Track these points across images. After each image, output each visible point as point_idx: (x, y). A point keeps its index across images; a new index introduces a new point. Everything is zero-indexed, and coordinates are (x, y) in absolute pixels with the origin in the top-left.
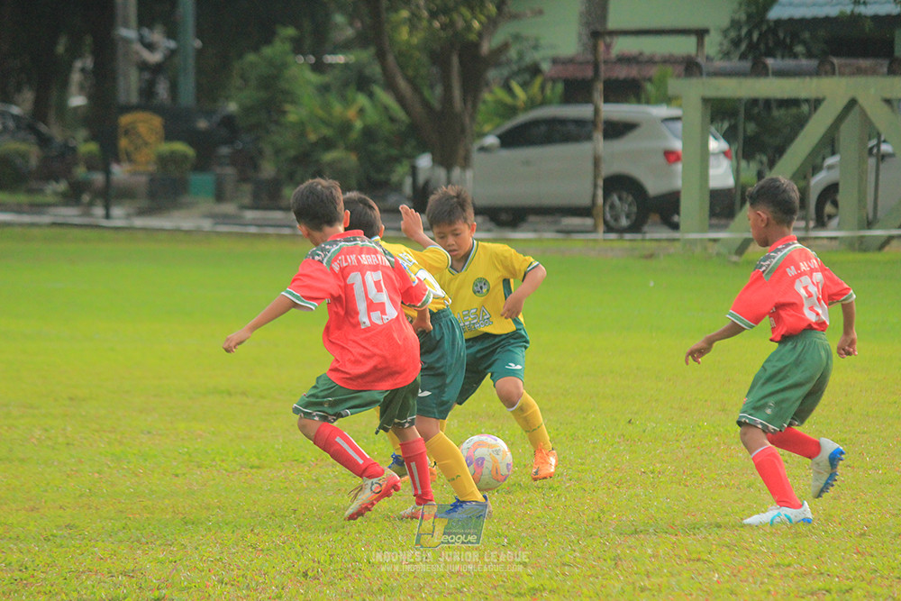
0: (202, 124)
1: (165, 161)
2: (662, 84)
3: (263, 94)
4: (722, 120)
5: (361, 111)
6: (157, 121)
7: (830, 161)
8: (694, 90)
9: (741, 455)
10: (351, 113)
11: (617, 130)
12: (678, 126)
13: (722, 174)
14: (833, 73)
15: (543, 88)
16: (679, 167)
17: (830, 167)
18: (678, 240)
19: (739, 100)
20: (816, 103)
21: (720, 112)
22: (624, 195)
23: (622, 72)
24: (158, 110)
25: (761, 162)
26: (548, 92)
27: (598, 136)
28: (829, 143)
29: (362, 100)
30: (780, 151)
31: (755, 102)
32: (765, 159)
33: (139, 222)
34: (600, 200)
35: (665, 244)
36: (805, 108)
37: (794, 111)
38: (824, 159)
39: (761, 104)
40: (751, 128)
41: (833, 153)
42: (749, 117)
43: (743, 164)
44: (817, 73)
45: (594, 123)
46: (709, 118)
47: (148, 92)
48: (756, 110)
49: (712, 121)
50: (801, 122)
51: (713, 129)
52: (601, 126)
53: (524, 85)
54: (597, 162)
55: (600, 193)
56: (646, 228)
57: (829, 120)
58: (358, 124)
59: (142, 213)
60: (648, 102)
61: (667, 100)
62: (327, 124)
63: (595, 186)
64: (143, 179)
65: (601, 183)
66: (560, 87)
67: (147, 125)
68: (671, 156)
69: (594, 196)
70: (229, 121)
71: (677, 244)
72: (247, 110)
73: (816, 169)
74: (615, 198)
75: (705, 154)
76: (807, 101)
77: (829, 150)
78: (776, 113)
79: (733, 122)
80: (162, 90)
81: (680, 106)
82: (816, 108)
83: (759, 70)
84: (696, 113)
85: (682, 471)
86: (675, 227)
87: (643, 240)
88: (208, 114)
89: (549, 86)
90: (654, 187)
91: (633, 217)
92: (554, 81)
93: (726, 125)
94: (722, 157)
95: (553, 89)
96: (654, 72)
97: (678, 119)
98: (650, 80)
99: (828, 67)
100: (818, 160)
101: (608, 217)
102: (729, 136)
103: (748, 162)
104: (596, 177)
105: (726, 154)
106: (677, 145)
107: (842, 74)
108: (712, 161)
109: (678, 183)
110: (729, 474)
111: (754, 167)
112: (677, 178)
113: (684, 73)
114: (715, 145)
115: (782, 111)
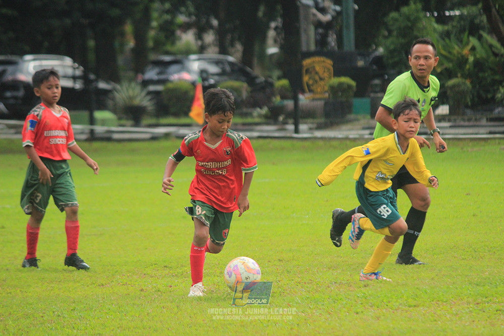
0: (361, 63)
1: (334, 90)
3: (402, 41)
5: (473, 49)
6: (329, 63)
10: (466, 51)
24: (329, 55)
29: (473, 41)
33: (319, 134)
47: (322, 42)
58: (471, 59)
59: (320, 127)
62: (449, 60)
64: (320, 103)
67: (321, 65)
70: (378, 60)
72: (391, 52)
80: (332, 40)
88: (364, 55)
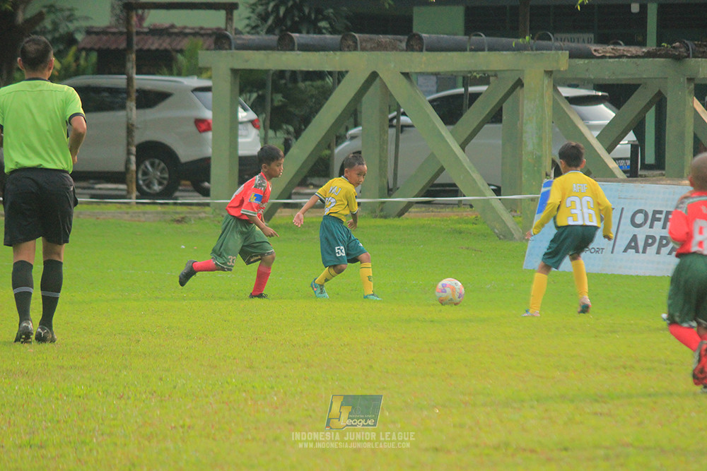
2: (193, 56)
4: (251, 92)
7: (352, 131)
8: (223, 62)
9: (267, 410)
11: (149, 99)
12: (209, 95)
13: (250, 142)
14: (355, 49)
15: (77, 59)
16: (209, 135)
17: (353, 137)
18: (208, 205)
19: (267, 71)
20: (340, 75)
21: (248, 82)
22: (157, 161)
23: (154, 44)
25: (288, 132)
26: (82, 62)
27: (132, 104)
28: (352, 115)
30: (306, 121)
31: (281, 74)
32: (291, 129)
34: (133, 167)
35: (195, 208)
36: (329, 80)
37: (319, 83)
38: (347, 129)
39: (288, 75)
40: (279, 99)
41: (356, 125)
42: (276, 89)
43: (271, 133)
44: (339, 48)
45: (127, 91)
46: (237, 90)
48: (283, 82)
49: (241, 92)
50: (326, 94)
51: (241, 100)
52: (134, 95)
53: (59, 55)
54: (130, 129)
55: (133, 158)
56: (177, 194)
57: (351, 94)
60: (179, 74)
61: (198, 71)
63: (129, 153)
65: (134, 149)
66: (94, 57)
68: (202, 125)
69: (128, 162)
71: (207, 209)
73: (340, 139)
74: (147, 164)
75: (234, 123)
76: (330, 73)
77: (352, 120)
78: (301, 85)
79: (260, 93)
81: (210, 78)
82: (339, 82)
83: (285, 44)
84: (224, 84)
85: (211, 426)
86: (206, 193)
87: (175, 204)
89: (84, 54)
90: (186, 154)
91: (165, 182)
92: (89, 50)
93: (254, 95)
94: (250, 126)
95: (86, 59)
96: (185, 43)
97: (207, 89)
98: (181, 51)
99: (351, 43)
100: (342, 131)
101: (141, 182)
102: (256, 107)
103: (275, 132)
104: (129, 144)
105: (253, 122)
106: (208, 115)
107: (363, 49)
108: (241, 130)
109: (209, 151)
110: (256, 429)
111: (281, 136)
112: (207, 146)
113: (213, 46)
114: (243, 115)
115: (308, 83)
